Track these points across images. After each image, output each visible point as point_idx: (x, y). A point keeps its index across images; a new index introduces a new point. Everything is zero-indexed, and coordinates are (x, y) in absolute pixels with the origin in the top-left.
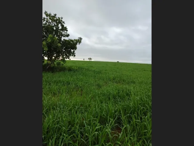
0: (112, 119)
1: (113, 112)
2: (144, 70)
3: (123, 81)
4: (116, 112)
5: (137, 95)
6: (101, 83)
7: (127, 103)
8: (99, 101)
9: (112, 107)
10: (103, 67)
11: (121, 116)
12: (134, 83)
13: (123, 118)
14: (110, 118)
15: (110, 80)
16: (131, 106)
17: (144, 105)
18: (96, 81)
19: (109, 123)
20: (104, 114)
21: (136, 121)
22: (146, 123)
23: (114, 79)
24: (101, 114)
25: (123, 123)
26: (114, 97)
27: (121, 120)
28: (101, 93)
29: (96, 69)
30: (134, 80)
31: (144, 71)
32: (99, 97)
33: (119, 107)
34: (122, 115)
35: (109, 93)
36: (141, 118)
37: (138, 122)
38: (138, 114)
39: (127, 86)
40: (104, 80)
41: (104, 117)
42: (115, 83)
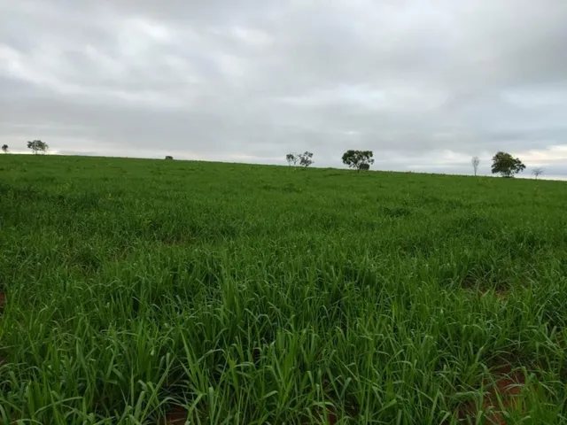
0: (150, 384)
1: (152, 353)
2: (265, 188)
3: (193, 230)
4: (163, 352)
5: (242, 276)
6: (96, 246)
7: (205, 309)
8: (88, 325)
9: (147, 337)
10: (106, 179)
11: (186, 362)
12: (232, 233)
13: (193, 367)
14: (140, 381)
15: (139, 234)
16: (221, 319)
17: (264, 308)
18: (71, 242)
19: (135, 402)
20: (115, 370)
21: (239, 369)
22: (271, 368)
23: (155, 226)
24: (98, 375)
25: (192, 387)
26: (157, 297)
27: (186, 377)
28: (96, 290)
29: (72, 187)
30: (232, 224)
31: (264, 191)
32: (88, 307)
33: (173, 330)
34: (189, 358)
35: (134, 284)
36: (256, 354)
37: (246, 369)
38: (245, 341)
39: (207, 249)
40: (110, 234)
41: (116, 382)
42: (159, 243)
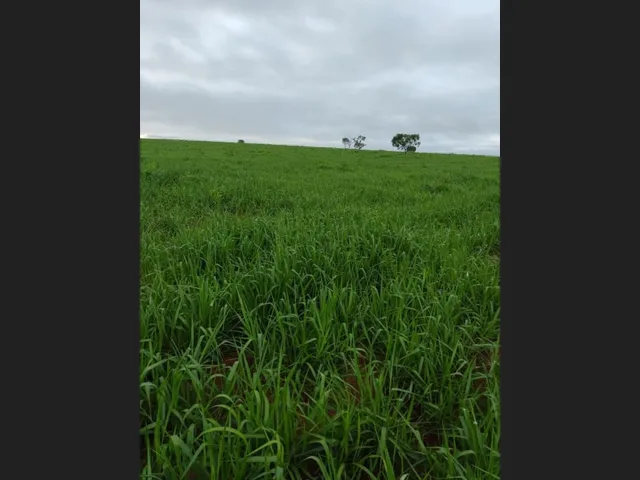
0: (210, 329)
1: (212, 305)
2: (322, 167)
3: (258, 204)
4: (223, 303)
5: (291, 243)
6: (176, 216)
7: (259, 269)
8: (161, 280)
9: (209, 292)
10: (187, 159)
11: (240, 312)
12: (289, 206)
13: (247, 316)
14: (201, 328)
15: (212, 206)
16: (272, 278)
17: (311, 269)
18: (155, 211)
19: (195, 345)
20: (181, 318)
21: (286, 319)
22: (312, 319)
23: (225, 200)
24: (166, 321)
25: (246, 332)
26: (220, 258)
27: (242, 325)
28: (172, 251)
29: (158, 167)
30: (291, 199)
31: (321, 170)
32: (165, 266)
33: (233, 286)
34: (243, 309)
35: (202, 247)
36: (301, 308)
37: (292, 320)
38: (292, 296)
39: (266, 220)
40: (188, 205)
41: (180, 328)
42: (226, 213)
